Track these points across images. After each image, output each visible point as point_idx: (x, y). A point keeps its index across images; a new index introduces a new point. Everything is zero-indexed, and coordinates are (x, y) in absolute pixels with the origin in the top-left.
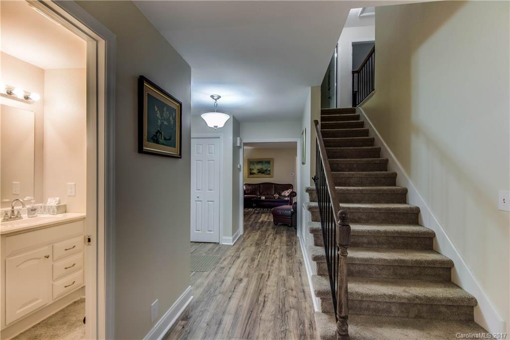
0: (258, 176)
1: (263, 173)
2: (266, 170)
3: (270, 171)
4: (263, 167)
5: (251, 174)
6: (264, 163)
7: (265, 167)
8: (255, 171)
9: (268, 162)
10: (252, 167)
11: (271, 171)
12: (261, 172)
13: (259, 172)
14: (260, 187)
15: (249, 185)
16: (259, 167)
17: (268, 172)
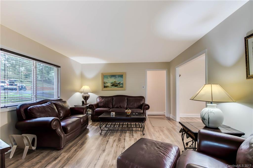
0: (111, 89)
1: (116, 86)
2: (119, 83)
3: (122, 84)
4: (116, 81)
5: (105, 87)
6: (117, 77)
7: (117, 80)
8: (109, 84)
9: (121, 76)
10: (106, 80)
11: (124, 84)
12: (114, 85)
13: (112, 86)
14: (113, 99)
15: (102, 97)
16: (113, 80)
17: (121, 85)
